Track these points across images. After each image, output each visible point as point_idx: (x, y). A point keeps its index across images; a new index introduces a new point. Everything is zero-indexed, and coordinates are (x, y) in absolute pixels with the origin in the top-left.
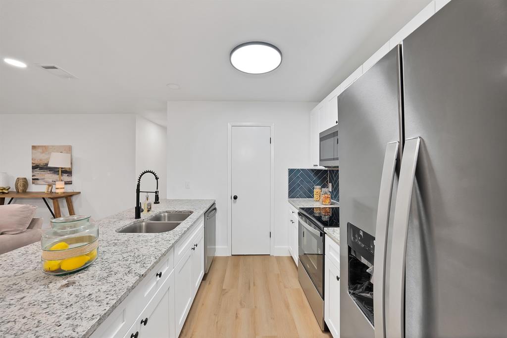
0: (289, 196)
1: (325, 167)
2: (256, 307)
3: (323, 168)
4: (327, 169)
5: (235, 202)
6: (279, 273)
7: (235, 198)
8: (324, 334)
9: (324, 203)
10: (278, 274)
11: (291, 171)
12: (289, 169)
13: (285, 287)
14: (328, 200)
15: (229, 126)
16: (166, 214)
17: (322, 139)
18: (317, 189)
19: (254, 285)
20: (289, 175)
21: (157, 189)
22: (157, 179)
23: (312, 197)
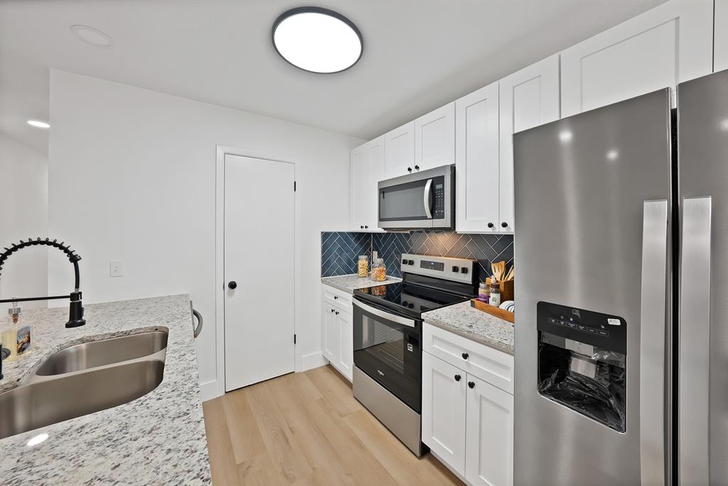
0: (322, 273)
1: (385, 229)
2: (314, 469)
3: (382, 231)
4: (386, 232)
5: (230, 295)
6: (322, 396)
7: (233, 285)
8: (421, 461)
9: (378, 279)
10: (322, 399)
11: (325, 235)
12: (322, 233)
13: (342, 416)
14: (384, 273)
15: (220, 152)
16: (84, 346)
17: (383, 191)
18: (363, 261)
19: (293, 432)
20: (323, 241)
21: (77, 286)
22: (74, 259)
23: (356, 271)
